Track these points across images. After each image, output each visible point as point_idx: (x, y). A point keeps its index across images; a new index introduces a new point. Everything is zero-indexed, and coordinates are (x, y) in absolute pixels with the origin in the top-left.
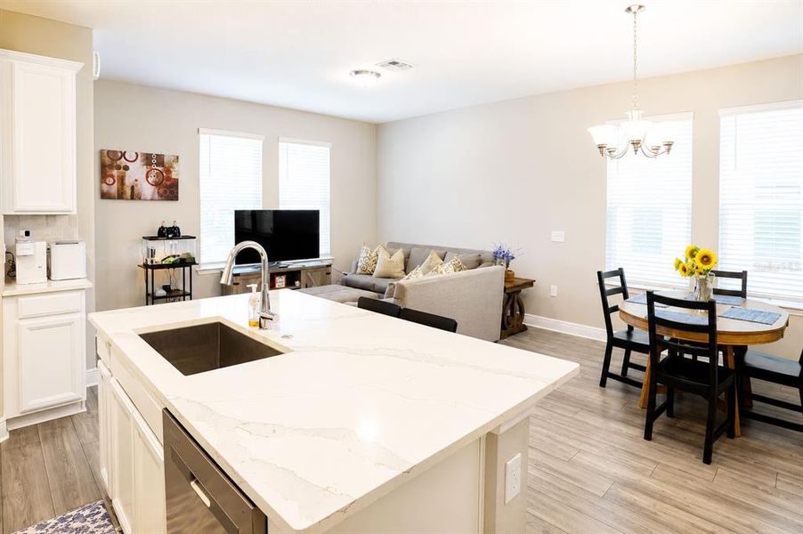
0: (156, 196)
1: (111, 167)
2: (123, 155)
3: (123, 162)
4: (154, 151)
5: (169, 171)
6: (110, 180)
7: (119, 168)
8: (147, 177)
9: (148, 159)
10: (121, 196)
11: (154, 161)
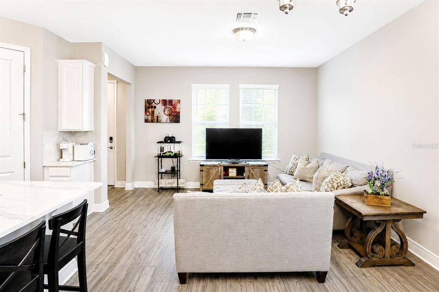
0: (169, 121)
1: (149, 108)
2: (154, 101)
3: (154, 104)
4: (168, 98)
5: (175, 108)
6: (148, 114)
7: (152, 107)
8: (164, 111)
9: (165, 102)
10: (152, 121)
11: (168, 103)
